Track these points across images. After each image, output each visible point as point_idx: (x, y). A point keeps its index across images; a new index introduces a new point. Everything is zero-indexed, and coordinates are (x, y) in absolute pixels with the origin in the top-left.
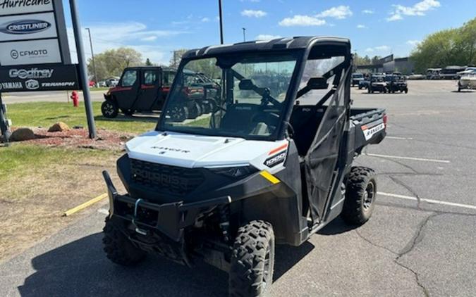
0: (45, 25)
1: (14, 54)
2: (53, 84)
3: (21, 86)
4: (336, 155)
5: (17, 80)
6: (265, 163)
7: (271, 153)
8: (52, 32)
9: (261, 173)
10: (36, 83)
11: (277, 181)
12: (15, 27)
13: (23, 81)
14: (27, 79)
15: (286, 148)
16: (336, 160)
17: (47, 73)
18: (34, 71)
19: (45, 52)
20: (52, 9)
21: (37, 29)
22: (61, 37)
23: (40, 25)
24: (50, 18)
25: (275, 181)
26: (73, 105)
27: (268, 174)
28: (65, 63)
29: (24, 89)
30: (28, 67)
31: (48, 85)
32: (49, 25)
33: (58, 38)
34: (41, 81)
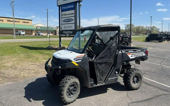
0: (72, 20)
1: (65, 27)
2: (72, 35)
3: (65, 36)
4: (113, 62)
5: (64, 34)
6: (74, 59)
7: (77, 57)
8: (73, 22)
9: (72, 62)
10: (69, 35)
11: (78, 65)
12: (66, 21)
13: (66, 34)
14: (67, 34)
15: (83, 56)
16: (113, 63)
17: (71, 32)
18: (68, 32)
19: (71, 27)
20: (74, 16)
21: (71, 21)
22: (76, 23)
23: (71, 20)
24: (73, 18)
25: (77, 65)
26: (84, 41)
27: (74, 62)
28: (76, 30)
29: (66, 37)
30: (67, 31)
31: (71, 35)
32: (73, 20)
33: (75, 23)
34: (70, 34)
